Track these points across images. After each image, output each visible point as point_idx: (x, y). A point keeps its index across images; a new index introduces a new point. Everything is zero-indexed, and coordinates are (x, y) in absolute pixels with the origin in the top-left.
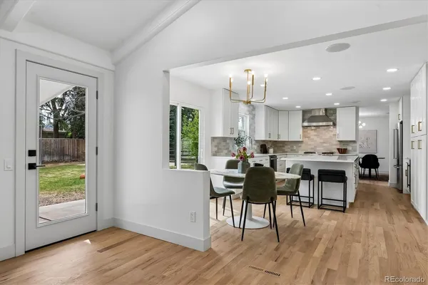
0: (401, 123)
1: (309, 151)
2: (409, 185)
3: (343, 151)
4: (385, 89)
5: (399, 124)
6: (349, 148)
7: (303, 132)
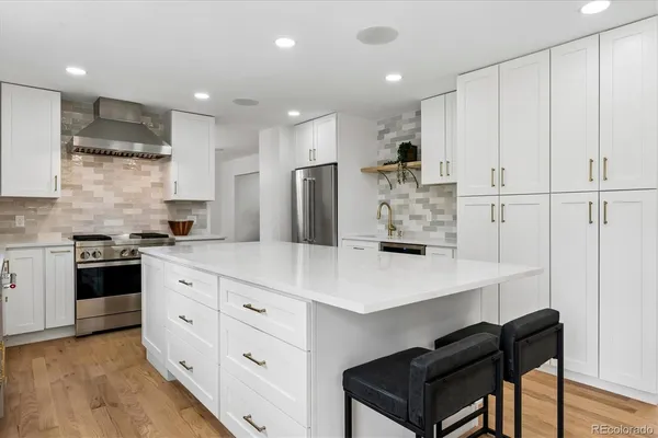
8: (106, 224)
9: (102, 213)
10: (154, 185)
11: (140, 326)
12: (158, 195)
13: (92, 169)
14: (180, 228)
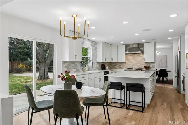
0: (180, 52)
1: (129, 68)
2: (184, 90)
3: (147, 68)
4: (170, 31)
5: (178, 52)
6: (151, 66)
7: (126, 57)
9: (133, 65)
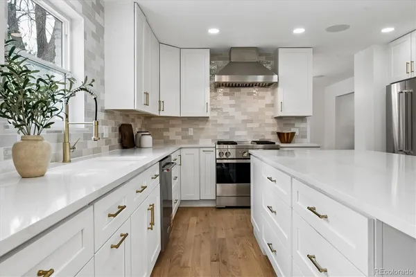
8: (236, 134)
9: (234, 126)
10: (267, 105)
11: (249, 207)
12: (270, 113)
13: (228, 97)
14: (286, 138)
